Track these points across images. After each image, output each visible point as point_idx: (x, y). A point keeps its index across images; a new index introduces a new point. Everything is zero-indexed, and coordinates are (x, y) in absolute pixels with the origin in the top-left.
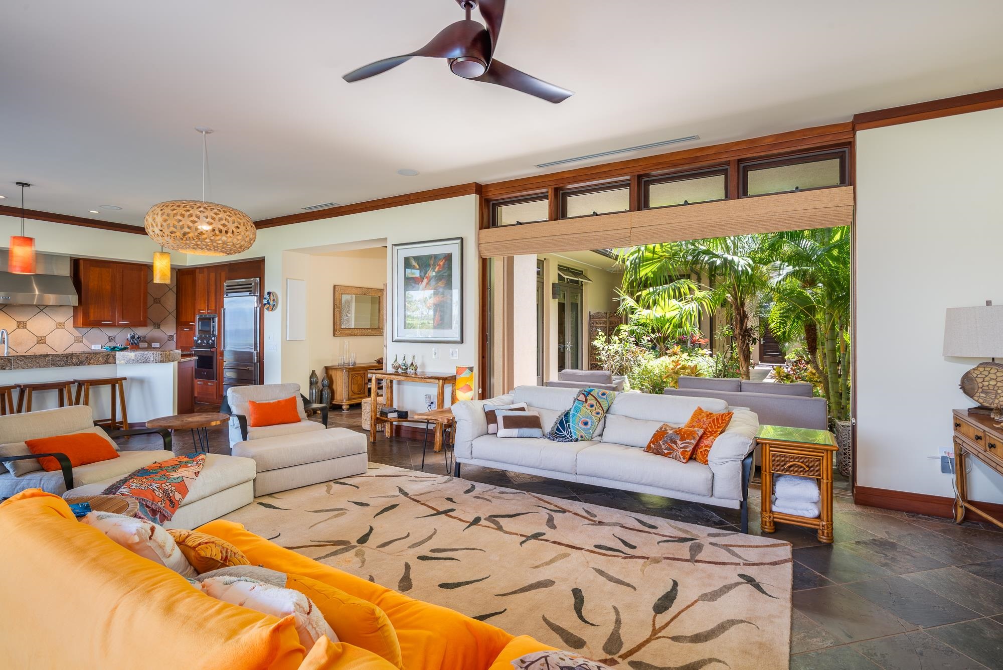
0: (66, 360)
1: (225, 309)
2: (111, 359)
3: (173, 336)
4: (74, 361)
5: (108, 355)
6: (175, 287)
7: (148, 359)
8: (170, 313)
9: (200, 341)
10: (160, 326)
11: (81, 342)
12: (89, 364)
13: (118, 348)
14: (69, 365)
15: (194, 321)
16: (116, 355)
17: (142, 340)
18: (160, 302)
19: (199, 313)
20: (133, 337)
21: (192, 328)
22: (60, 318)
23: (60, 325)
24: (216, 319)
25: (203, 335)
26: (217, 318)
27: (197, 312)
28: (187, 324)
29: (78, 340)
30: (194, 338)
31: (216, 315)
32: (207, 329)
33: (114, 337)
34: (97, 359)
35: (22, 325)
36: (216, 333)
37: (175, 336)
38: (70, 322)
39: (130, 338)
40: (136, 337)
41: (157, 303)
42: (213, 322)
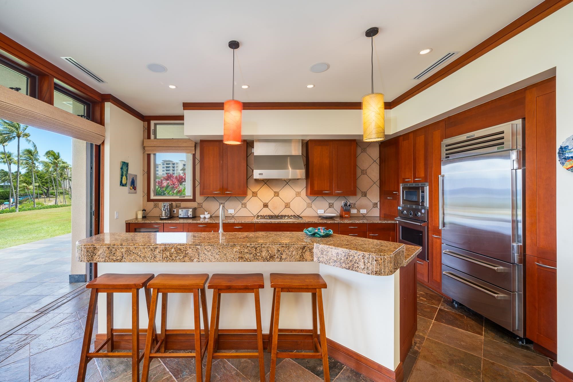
0: (255, 252)
1: (443, 176)
2: (307, 254)
3: (377, 204)
4: (264, 254)
5: (304, 247)
6: (379, 159)
7: (356, 265)
8: (375, 183)
9: (405, 212)
10: (366, 194)
11: (311, 207)
12: (281, 259)
13: (319, 234)
14: (258, 260)
15: (398, 190)
16: (313, 248)
17: (353, 206)
18: (366, 173)
19: (404, 182)
20: (346, 205)
21: (396, 197)
22: (298, 190)
23: (298, 194)
24: (427, 189)
25: (409, 206)
26: (428, 187)
27: (400, 180)
28: (390, 193)
29: (309, 206)
30: (399, 208)
31: (427, 184)
32: (414, 199)
33: (333, 204)
34: (290, 253)
35: (277, 194)
36: (427, 204)
37: (379, 204)
38: (304, 193)
39: (343, 206)
40: (348, 204)
41: (364, 174)
42: (423, 192)
